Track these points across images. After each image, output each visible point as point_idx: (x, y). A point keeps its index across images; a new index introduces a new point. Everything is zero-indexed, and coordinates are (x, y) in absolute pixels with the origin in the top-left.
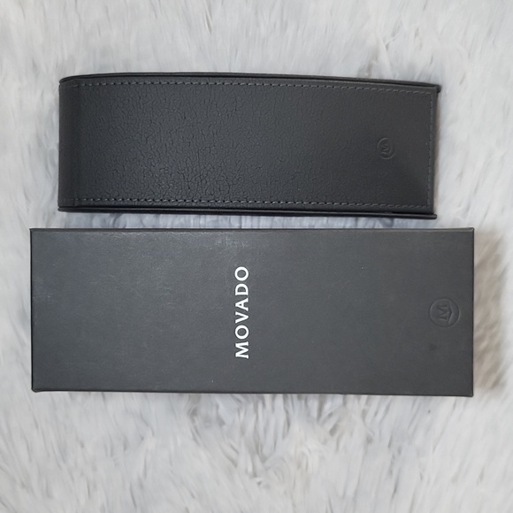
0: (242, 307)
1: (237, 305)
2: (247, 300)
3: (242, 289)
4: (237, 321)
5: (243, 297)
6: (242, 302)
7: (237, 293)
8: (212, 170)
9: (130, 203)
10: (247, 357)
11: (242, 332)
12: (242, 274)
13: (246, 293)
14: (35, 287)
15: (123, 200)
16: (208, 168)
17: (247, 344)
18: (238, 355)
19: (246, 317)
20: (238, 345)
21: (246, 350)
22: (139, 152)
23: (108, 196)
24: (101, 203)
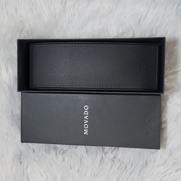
0: (86, 118)
1: (85, 117)
2: (88, 116)
3: (86, 112)
4: (85, 123)
5: (87, 115)
6: (86, 117)
7: (85, 114)
8: (80, 75)
9: (53, 87)
10: (87, 134)
11: (86, 126)
12: (86, 108)
13: (88, 114)
14: (22, 110)
15: (50, 85)
16: (79, 75)
17: (87, 130)
18: (85, 133)
19: (87, 122)
20: (85, 130)
21: (87, 132)
22: (56, 70)
23: (45, 84)
24: (43, 87)
